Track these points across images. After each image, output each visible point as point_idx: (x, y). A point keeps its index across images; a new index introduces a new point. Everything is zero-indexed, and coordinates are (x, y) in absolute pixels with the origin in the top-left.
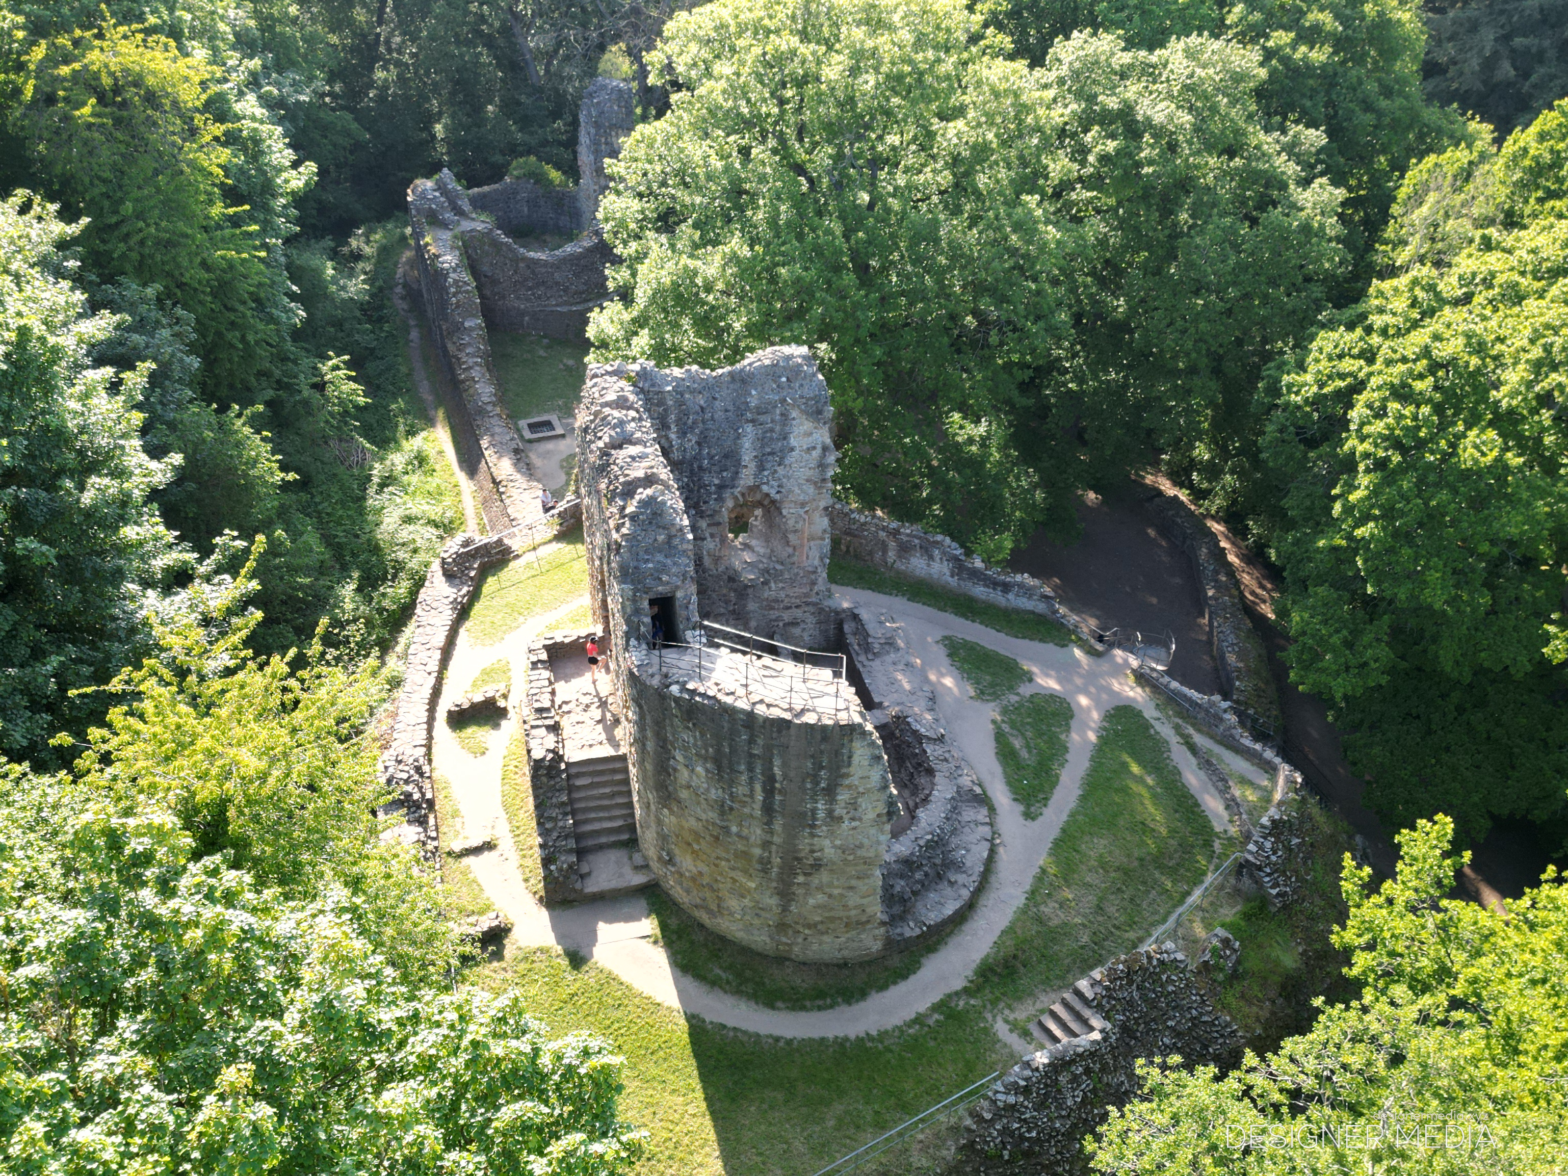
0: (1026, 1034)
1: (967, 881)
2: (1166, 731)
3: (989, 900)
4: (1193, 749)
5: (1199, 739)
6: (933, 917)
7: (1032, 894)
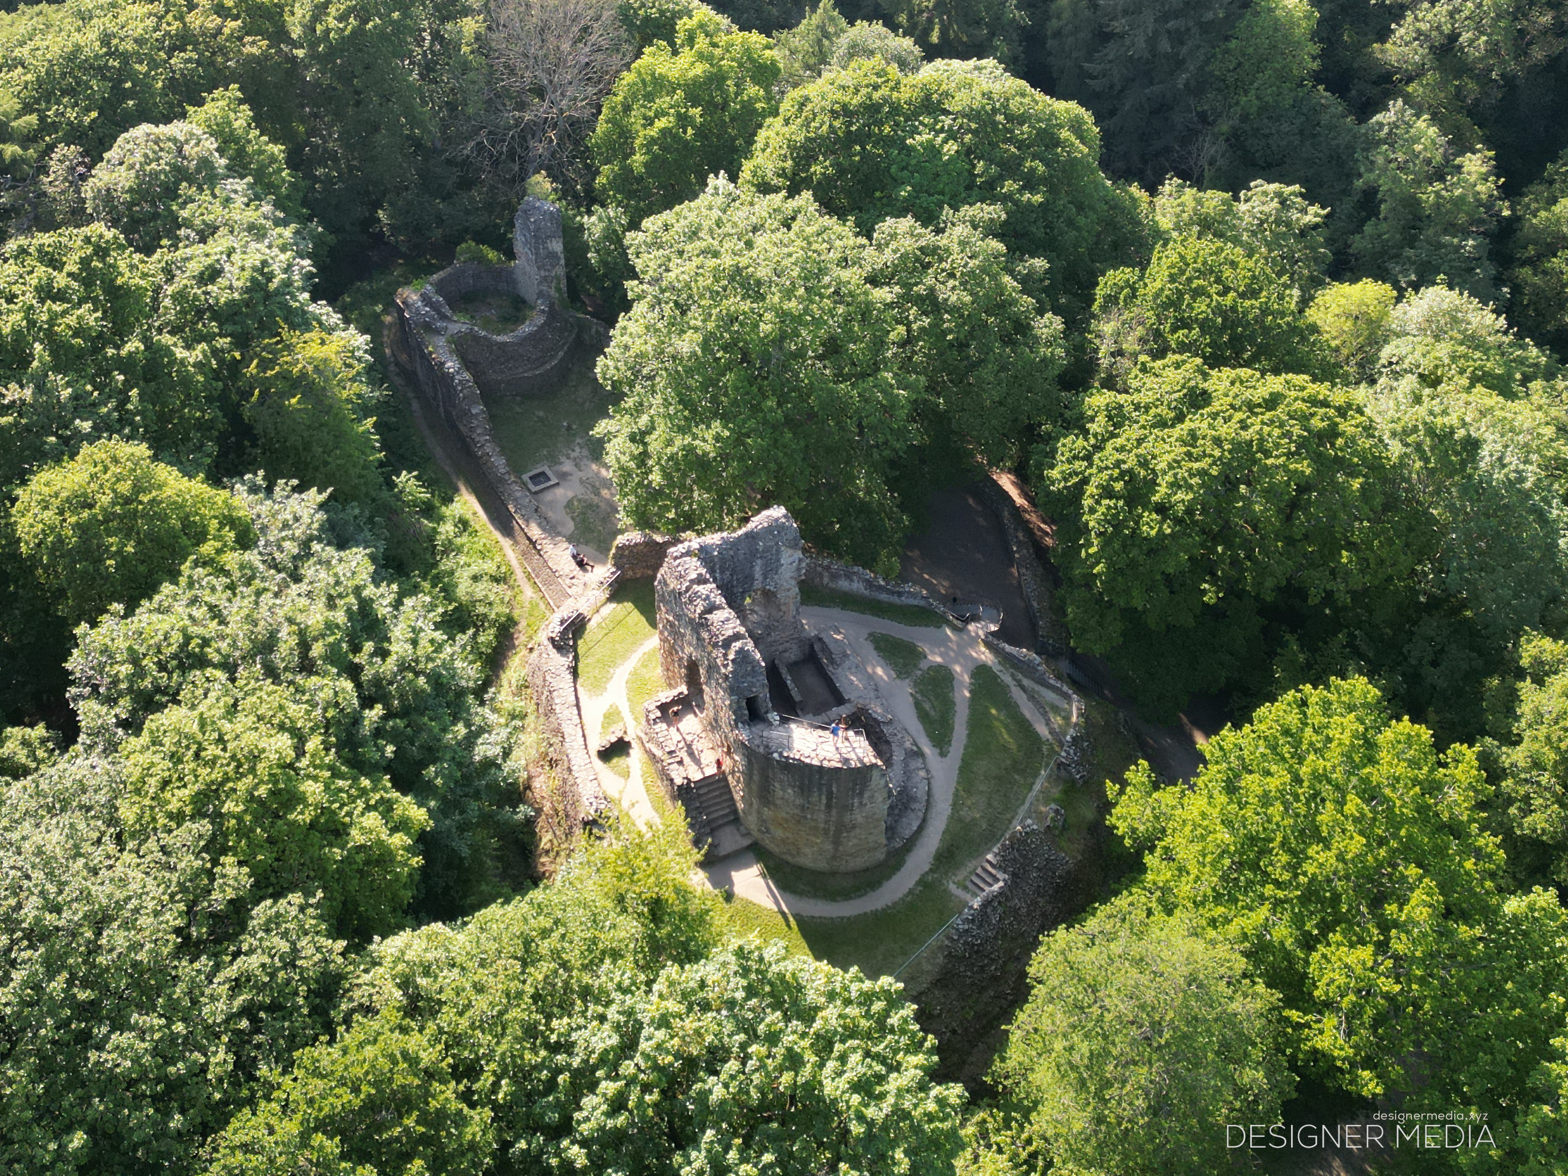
0: (965, 888)
1: (919, 806)
2: (1007, 678)
3: (933, 812)
4: (1023, 688)
5: (1026, 682)
6: (907, 833)
7: (954, 805)
